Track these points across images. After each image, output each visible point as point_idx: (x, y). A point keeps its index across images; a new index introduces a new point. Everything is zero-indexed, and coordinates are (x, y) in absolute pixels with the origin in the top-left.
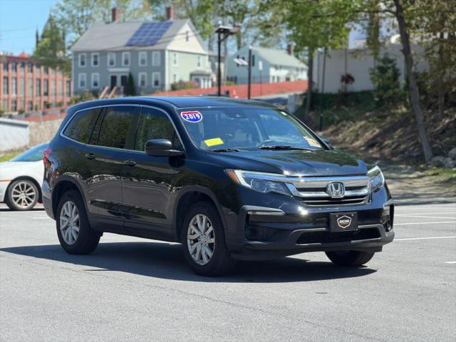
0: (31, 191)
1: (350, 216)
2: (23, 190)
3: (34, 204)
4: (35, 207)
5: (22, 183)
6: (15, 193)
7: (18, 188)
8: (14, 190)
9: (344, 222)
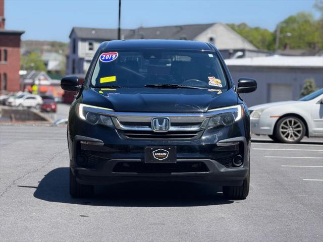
0: (298, 127)
1: (167, 149)
2: (291, 125)
3: (301, 138)
4: (302, 141)
5: (290, 119)
6: (283, 128)
7: (286, 123)
8: (282, 125)
9: (161, 155)
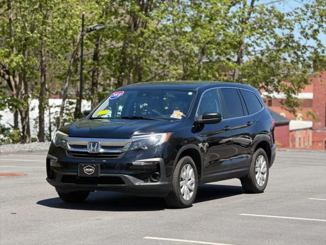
1: (93, 166)
9: (89, 170)
